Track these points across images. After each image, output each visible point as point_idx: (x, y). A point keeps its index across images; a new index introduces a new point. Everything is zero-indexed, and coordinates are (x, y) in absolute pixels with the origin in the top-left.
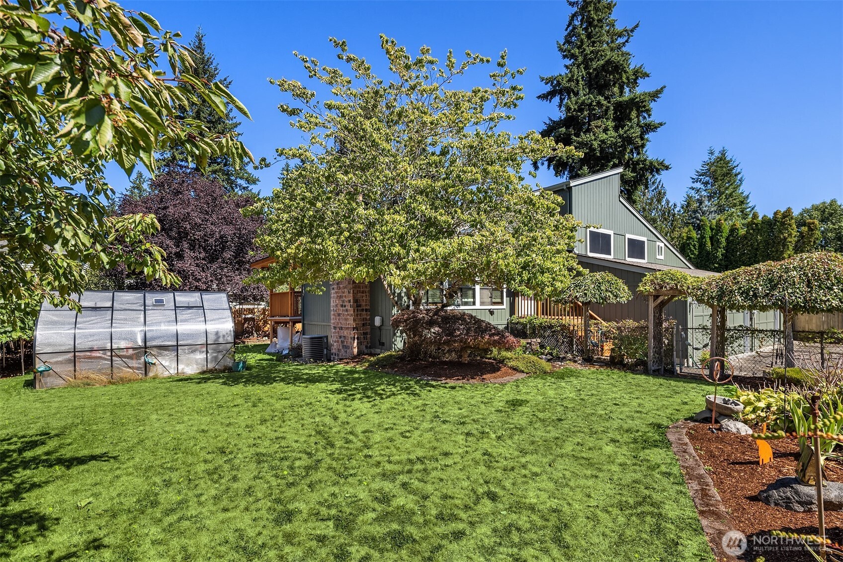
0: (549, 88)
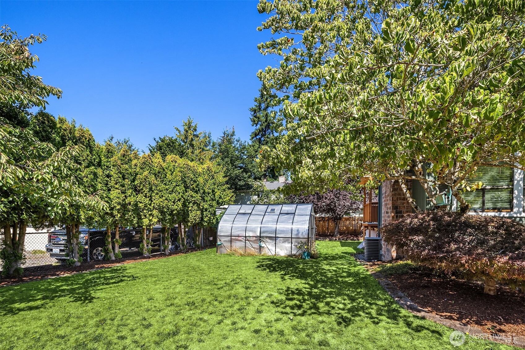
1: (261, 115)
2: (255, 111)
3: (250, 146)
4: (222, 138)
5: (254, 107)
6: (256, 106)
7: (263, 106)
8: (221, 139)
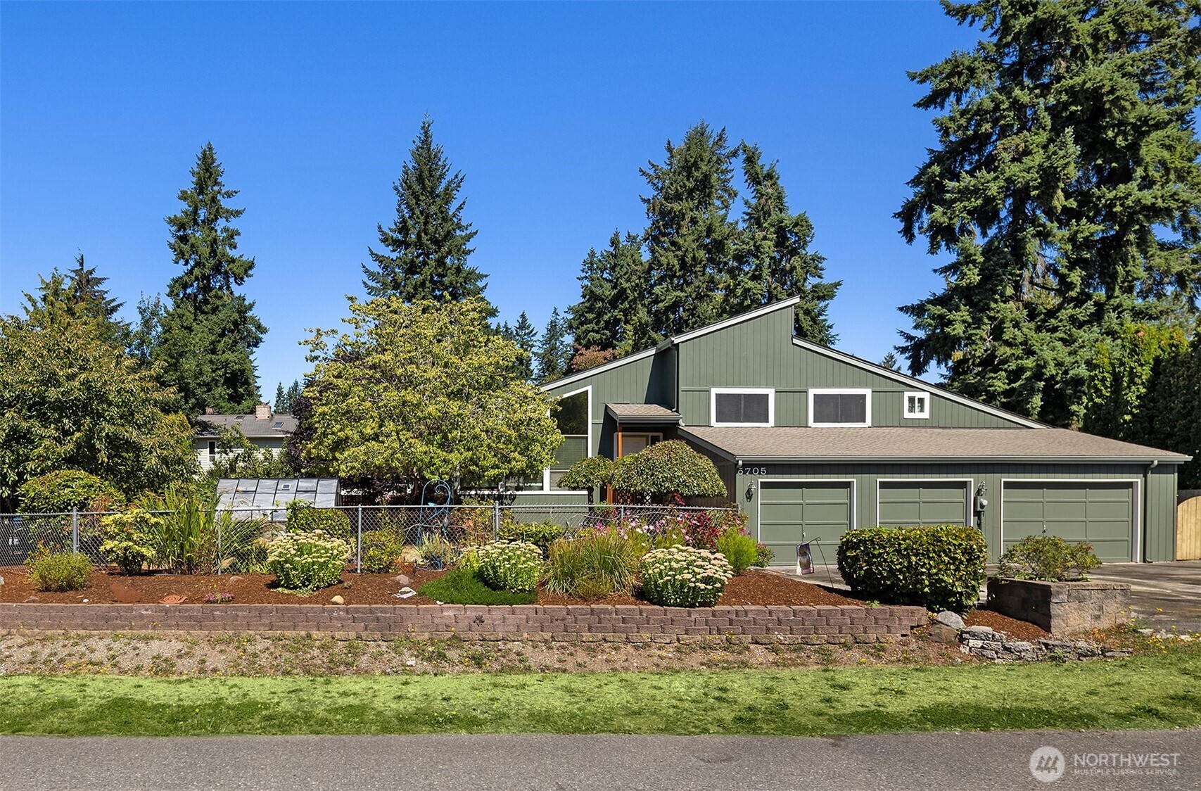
0: (927, 89)
1: (198, 235)
2: (182, 226)
3: (172, 316)
4: (73, 275)
5: (179, 215)
6: (185, 213)
7: (202, 213)
8: (72, 278)
